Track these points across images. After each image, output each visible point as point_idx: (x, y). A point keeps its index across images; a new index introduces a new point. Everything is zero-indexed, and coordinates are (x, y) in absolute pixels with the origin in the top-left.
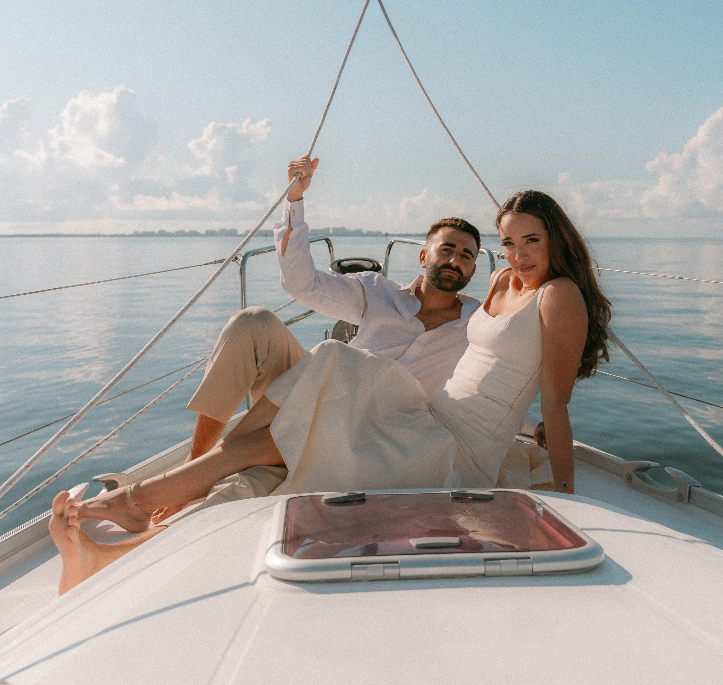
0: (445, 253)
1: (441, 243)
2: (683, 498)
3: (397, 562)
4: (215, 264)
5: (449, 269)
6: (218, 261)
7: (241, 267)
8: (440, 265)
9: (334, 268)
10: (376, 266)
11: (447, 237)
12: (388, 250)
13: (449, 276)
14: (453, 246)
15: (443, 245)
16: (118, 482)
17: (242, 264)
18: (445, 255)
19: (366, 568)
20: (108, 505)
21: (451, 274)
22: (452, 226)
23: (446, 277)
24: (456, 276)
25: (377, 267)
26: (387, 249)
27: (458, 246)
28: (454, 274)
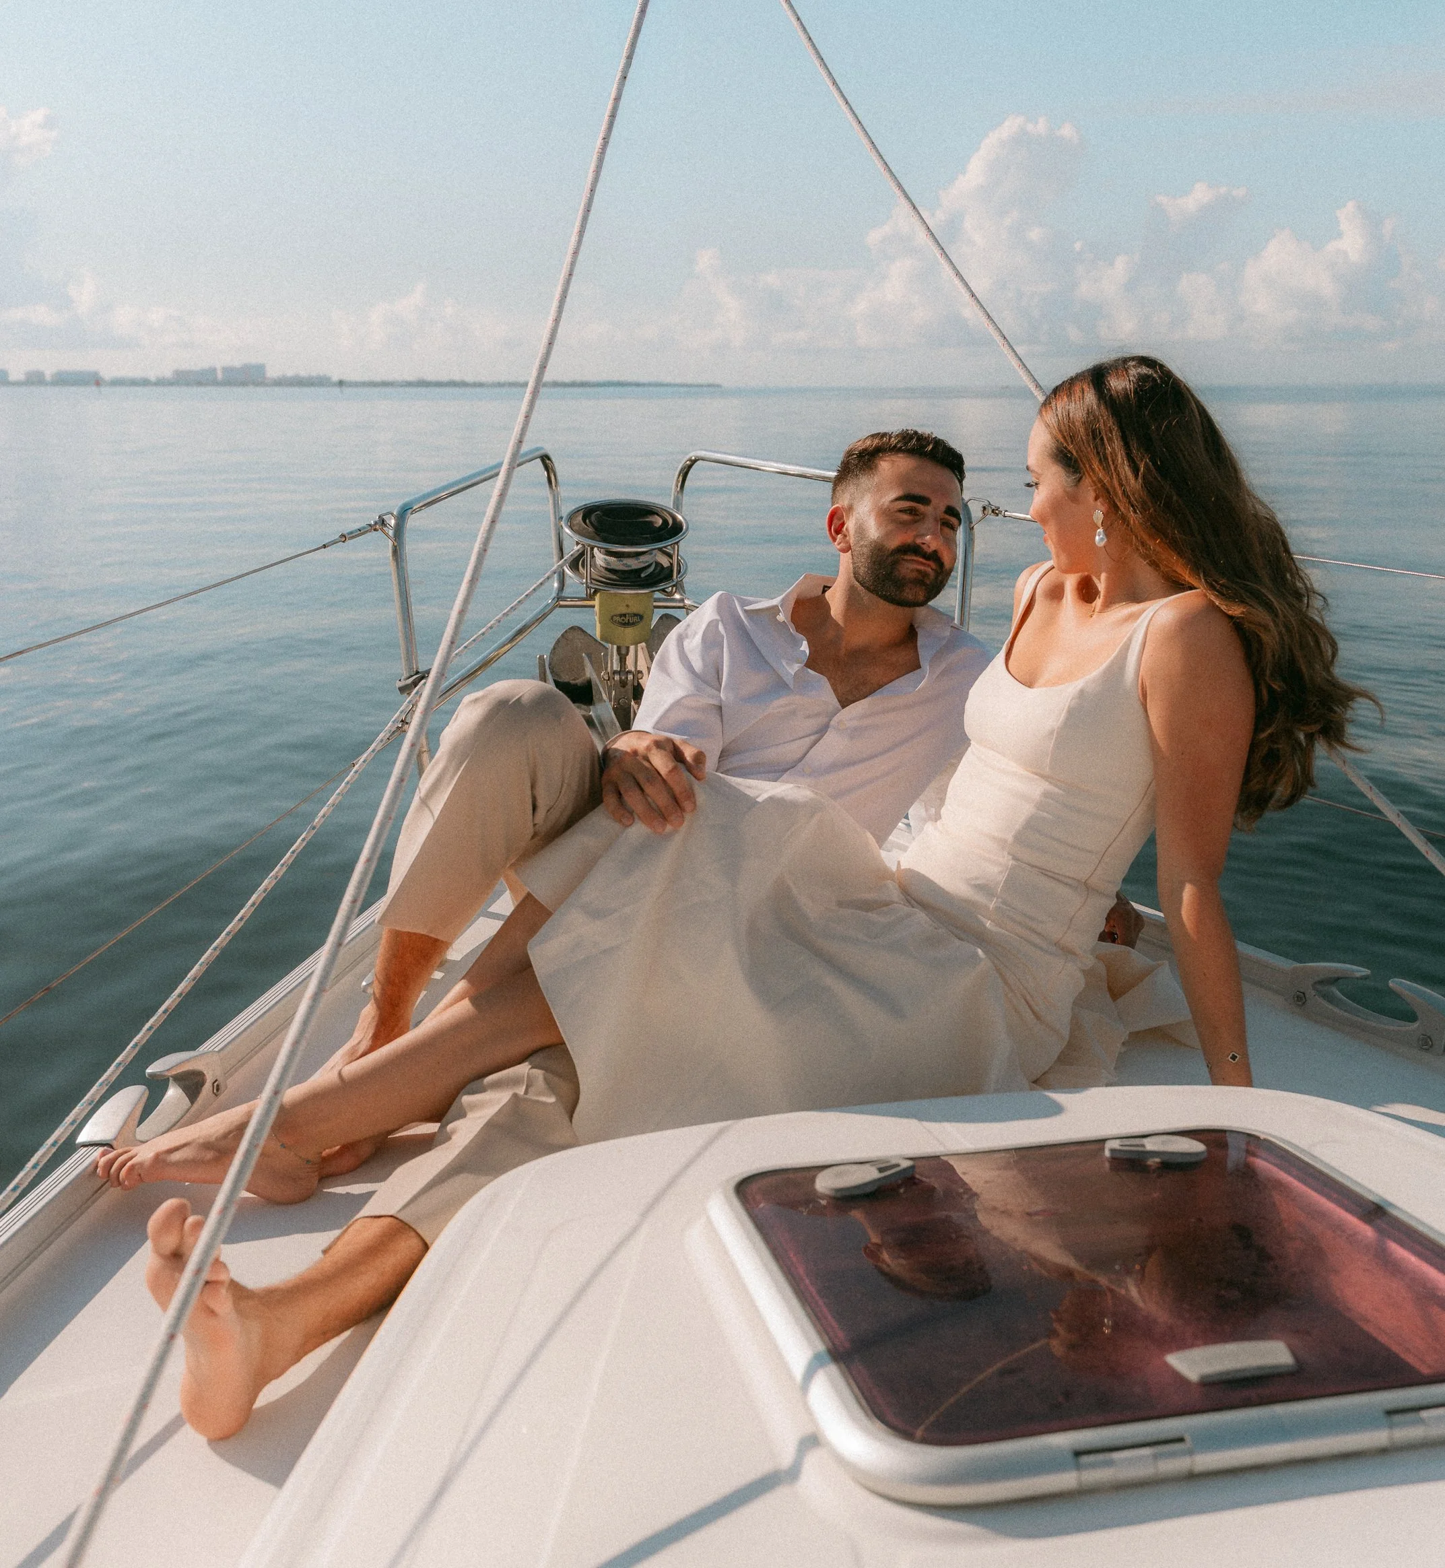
0: (906, 517)
1: (893, 495)
2: (1432, 1044)
3: (1181, 1440)
4: (344, 542)
5: (916, 555)
6: (348, 534)
7: (396, 544)
8: (894, 543)
9: (576, 528)
10: (670, 521)
11: (903, 480)
12: (681, 479)
13: (919, 571)
14: (924, 500)
15: (898, 499)
16: (205, 1072)
17: (395, 537)
18: (904, 524)
19: (1110, 1463)
20: (219, 1151)
21: (921, 568)
22: (911, 452)
23: (914, 575)
24: (929, 568)
25: (673, 524)
26: (678, 478)
27: (934, 501)
28: (929, 566)
